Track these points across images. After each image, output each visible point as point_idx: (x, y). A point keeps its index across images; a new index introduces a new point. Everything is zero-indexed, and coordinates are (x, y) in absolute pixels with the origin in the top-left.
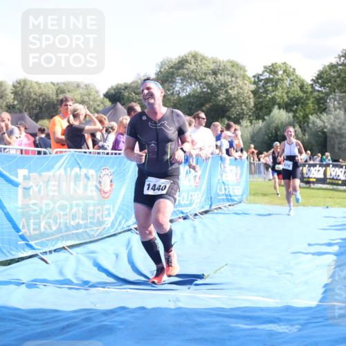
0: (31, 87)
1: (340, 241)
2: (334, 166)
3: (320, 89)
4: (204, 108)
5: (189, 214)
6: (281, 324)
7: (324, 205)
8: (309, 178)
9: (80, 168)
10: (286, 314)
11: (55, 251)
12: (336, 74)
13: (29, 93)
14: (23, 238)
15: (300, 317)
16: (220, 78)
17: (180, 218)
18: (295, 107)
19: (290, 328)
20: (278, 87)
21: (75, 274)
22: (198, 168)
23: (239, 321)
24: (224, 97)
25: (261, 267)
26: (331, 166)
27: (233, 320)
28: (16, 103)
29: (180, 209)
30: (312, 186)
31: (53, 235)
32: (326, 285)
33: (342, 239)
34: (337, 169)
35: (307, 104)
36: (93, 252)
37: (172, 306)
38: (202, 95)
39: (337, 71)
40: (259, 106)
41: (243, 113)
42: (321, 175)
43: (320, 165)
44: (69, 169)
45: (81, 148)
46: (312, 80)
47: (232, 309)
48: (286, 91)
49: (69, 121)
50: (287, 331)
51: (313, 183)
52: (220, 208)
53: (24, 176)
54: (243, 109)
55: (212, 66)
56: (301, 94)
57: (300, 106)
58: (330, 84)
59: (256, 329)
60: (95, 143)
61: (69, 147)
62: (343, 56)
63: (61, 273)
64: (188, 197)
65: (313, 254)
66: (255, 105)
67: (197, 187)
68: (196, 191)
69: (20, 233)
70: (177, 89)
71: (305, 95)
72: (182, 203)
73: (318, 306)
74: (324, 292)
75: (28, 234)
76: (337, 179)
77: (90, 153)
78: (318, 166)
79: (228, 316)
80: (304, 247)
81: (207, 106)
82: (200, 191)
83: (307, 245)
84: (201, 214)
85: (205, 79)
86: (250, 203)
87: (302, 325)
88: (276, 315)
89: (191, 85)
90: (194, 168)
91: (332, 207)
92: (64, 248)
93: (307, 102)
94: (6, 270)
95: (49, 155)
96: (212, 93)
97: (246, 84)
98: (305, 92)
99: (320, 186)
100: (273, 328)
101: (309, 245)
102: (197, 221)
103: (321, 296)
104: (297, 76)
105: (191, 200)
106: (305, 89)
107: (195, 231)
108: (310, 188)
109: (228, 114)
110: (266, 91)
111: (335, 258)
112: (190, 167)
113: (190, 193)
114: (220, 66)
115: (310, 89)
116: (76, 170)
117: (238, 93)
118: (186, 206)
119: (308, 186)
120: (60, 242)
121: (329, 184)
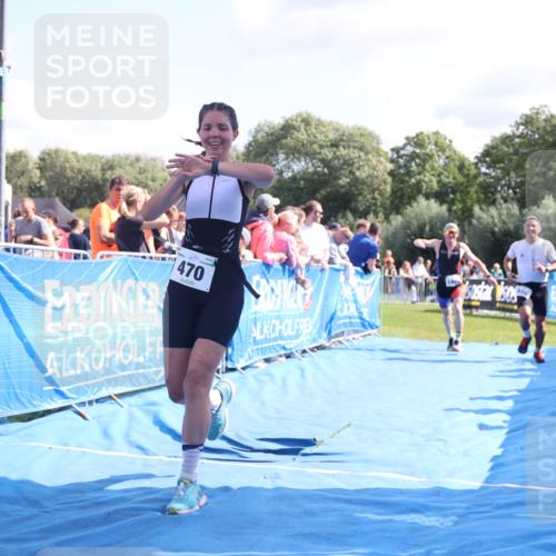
0: (67, 160)
1: (516, 393)
2: (507, 284)
3: (487, 171)
4: (318, 196)
5: (294, 351)
6: (428, 513)
7: (492, 341)
8: (469, 300)
9: (136, 279)
10: (436, 500)
11: (97, 401)
12: (511, 150)
13: (63, 169)
14: (50, 381)
15: (455, 505)
16: (342, 151)
17: (281, 356)
18: (451, 196)
19: (442, 520)
20: (427, 166)
21: (127, 436)
22: (308, 283)
23: (366, 508)
24: (348, 180)
25: (400, 430)
26: (503, 283)
27: (359, 508)
28: (43, 183)
29: (282, 343)
30: (475, 312)
31: (95, 378)
32: (495, 458)
33: (519, 391)
34: (511, 288)
35: (468, 192)
36: (153, 404)
37: (269, 485)
38: (316, 177)
39: (513, 145)
40: (399, 194)
41: (375, 205)
42: (487, 297)
43: (487, 283)
44: (119, 281)
45: (138, 251)
46: (477, 157)
47: (357, 491)
48: (437, 173)
49: (120, 211)
50: (437, 524)
51: (476, 307)
52: (340, 342)
53: (54, 290)
54: (374, 198)
55: (332, 136)
56: (460, 178)
57: (458, 195)
58: (502, 165)
59: (391, 521)
60: (158, 244)
61: (120, 249)
62: (522, 124)
63: (106, 434)
64: (293, 326)
65: (477, 412)
66: (393, 192)
67: (308, 312)
68: (305, 317)
69: (47, 374)
70: (278, 167)
71: (465, 180)
72: (285, 334)
73: (482, 488)
74: (492, 468)
75: (58, 376)
76: (510, 303)
77: (151, 258)
78: (483, 283)
79: (350, 502)
80: (463, 402)
81: (323, 192)
82: (312, 316)
83: (467, 398)
84: (312, 350)
85: (320, 153)
86: (383, 336)
87: (460, 516)
88: (421, 500)
89: (300, 161)
90: (303, 283)
91: (503, 343)
92: (110, 397)
93: (469, 189)
94: (25, 428)
95: (91, 259)
96: (330, 174)
97: (381, 163)
98: (467, 176)
99: (486, 312)
100: (418, 520)
101: (472, 399)
102: (306, 361)
103: (487, 474)
104: (455, 152)
105: (298, 330)
106: (466, 172)
107: (303, 376)
108: (471, 315)
109: (353, 205)
110: (409, 173)
111: (507, 418)
112: (297, 282)
113: (297, 320)
114: (343, 135)
115: (473, 171)
116: (131, 282)
117: (369, 176)
118: (290, 338)
119: (468, 311)
120: (104, 388)
121: (499, 309)
